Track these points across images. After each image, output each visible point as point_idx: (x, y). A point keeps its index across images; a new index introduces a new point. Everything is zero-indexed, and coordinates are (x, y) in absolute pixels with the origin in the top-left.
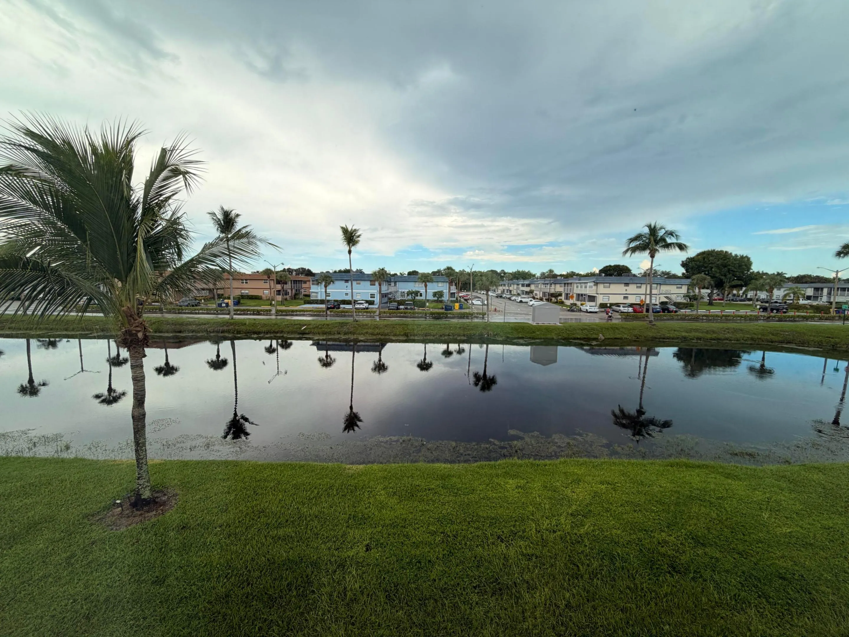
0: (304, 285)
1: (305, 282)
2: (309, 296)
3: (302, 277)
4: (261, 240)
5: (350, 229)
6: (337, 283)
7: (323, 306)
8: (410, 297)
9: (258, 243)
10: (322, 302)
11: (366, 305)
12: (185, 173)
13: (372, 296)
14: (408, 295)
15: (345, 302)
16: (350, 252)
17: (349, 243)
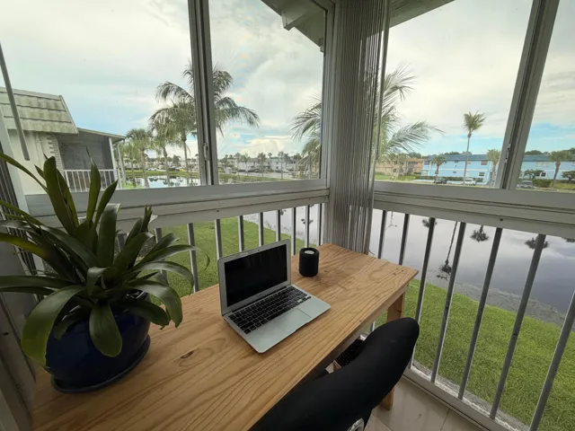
0: (415, 166)
1: (417, 163)
2: (420, 173)
3: (415, 159)
4: (431, 128)
5: (473, 116)
6: (449, 163)
7: (432, 181)
8: (527, 177)
9: (429, 130)
10: (431, 178)
11: (474, 182)
12: (401, 88)
13: (482, 174)
14: (526, 174)
15: (451, 179)
16: (469, 136)
17: (470, 128)
